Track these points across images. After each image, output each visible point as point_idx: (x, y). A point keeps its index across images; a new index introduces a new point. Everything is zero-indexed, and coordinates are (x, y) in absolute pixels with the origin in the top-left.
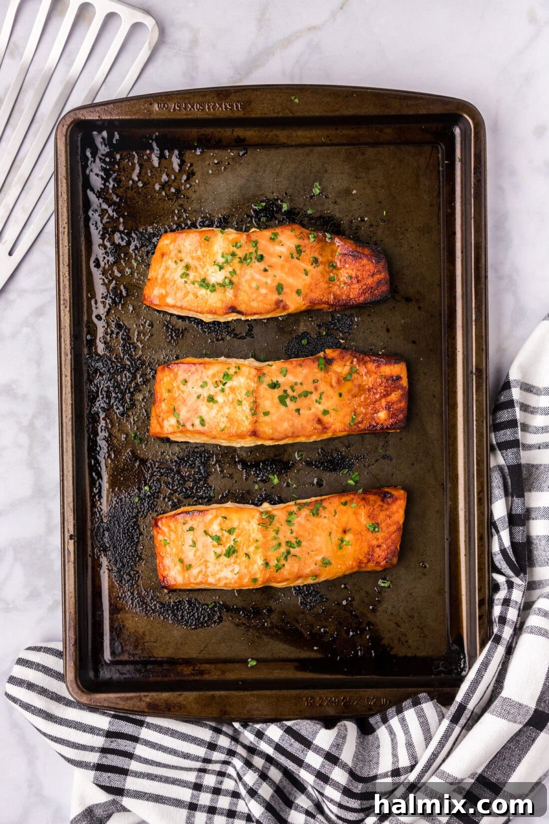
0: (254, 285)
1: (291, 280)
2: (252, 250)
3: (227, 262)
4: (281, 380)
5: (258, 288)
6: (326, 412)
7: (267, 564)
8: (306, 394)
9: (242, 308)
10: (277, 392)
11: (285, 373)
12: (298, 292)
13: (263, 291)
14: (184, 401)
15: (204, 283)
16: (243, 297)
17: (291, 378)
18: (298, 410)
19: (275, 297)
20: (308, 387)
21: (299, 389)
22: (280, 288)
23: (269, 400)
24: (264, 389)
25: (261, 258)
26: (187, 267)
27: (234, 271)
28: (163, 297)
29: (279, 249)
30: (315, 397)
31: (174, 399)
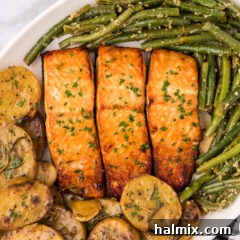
0: (166, 114)
1: (169, 135)
2: (187, 112)
3: (179, 97)
4: (135, 123)
5: (164, 116)
6: (116, 150)
7: (61, 115)
8: (127, 138)
9: (152, 107)
10: (127, 121)
11: (139, 125)
12: (162, 140)
13: (163, 119)
14: (120, 65)
15: (167, 84)
16: (159, 107)
17: (136, 128)
18: (117, 133)
19: (159, 127)
20: (131, 139)
21: (129, 134)
22: (164, 129)
23: (123, 115)
24: (129, 112)
25: (182, 117)
26: (176, 74)
27: (174, 102)
28: (158, 59)
29: (188, 128)
30: (125, 143)
31: (121, 59)
